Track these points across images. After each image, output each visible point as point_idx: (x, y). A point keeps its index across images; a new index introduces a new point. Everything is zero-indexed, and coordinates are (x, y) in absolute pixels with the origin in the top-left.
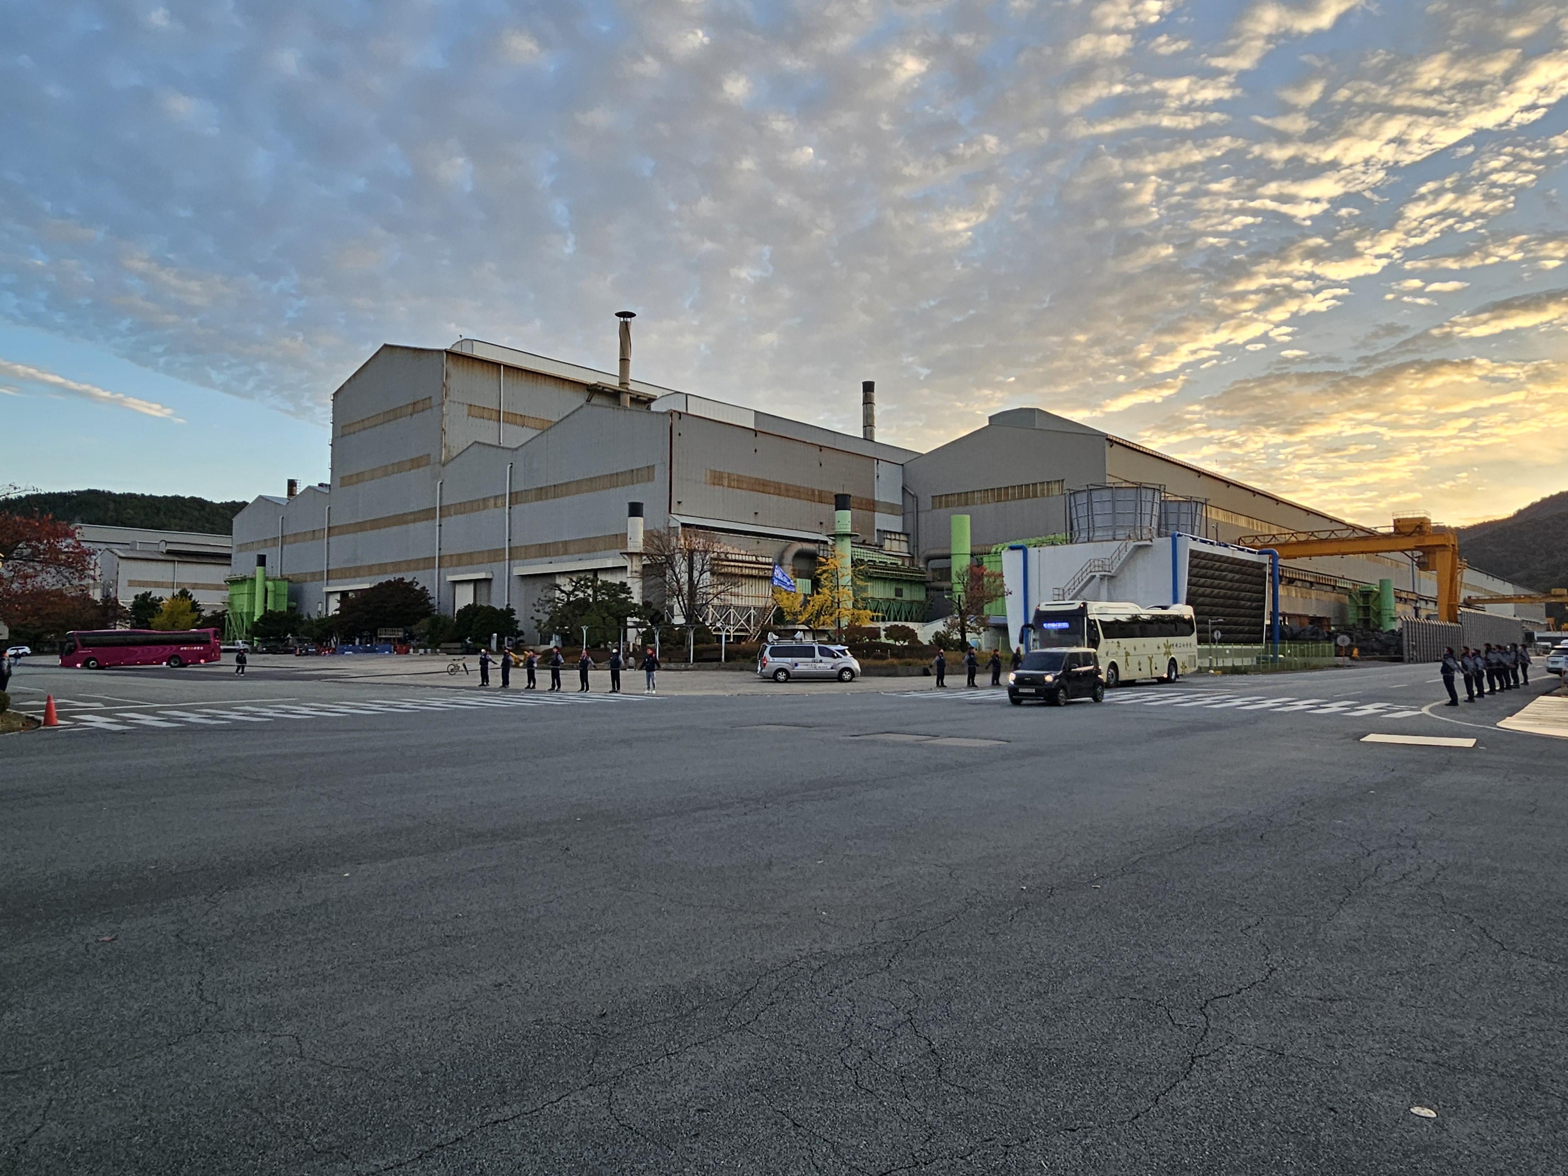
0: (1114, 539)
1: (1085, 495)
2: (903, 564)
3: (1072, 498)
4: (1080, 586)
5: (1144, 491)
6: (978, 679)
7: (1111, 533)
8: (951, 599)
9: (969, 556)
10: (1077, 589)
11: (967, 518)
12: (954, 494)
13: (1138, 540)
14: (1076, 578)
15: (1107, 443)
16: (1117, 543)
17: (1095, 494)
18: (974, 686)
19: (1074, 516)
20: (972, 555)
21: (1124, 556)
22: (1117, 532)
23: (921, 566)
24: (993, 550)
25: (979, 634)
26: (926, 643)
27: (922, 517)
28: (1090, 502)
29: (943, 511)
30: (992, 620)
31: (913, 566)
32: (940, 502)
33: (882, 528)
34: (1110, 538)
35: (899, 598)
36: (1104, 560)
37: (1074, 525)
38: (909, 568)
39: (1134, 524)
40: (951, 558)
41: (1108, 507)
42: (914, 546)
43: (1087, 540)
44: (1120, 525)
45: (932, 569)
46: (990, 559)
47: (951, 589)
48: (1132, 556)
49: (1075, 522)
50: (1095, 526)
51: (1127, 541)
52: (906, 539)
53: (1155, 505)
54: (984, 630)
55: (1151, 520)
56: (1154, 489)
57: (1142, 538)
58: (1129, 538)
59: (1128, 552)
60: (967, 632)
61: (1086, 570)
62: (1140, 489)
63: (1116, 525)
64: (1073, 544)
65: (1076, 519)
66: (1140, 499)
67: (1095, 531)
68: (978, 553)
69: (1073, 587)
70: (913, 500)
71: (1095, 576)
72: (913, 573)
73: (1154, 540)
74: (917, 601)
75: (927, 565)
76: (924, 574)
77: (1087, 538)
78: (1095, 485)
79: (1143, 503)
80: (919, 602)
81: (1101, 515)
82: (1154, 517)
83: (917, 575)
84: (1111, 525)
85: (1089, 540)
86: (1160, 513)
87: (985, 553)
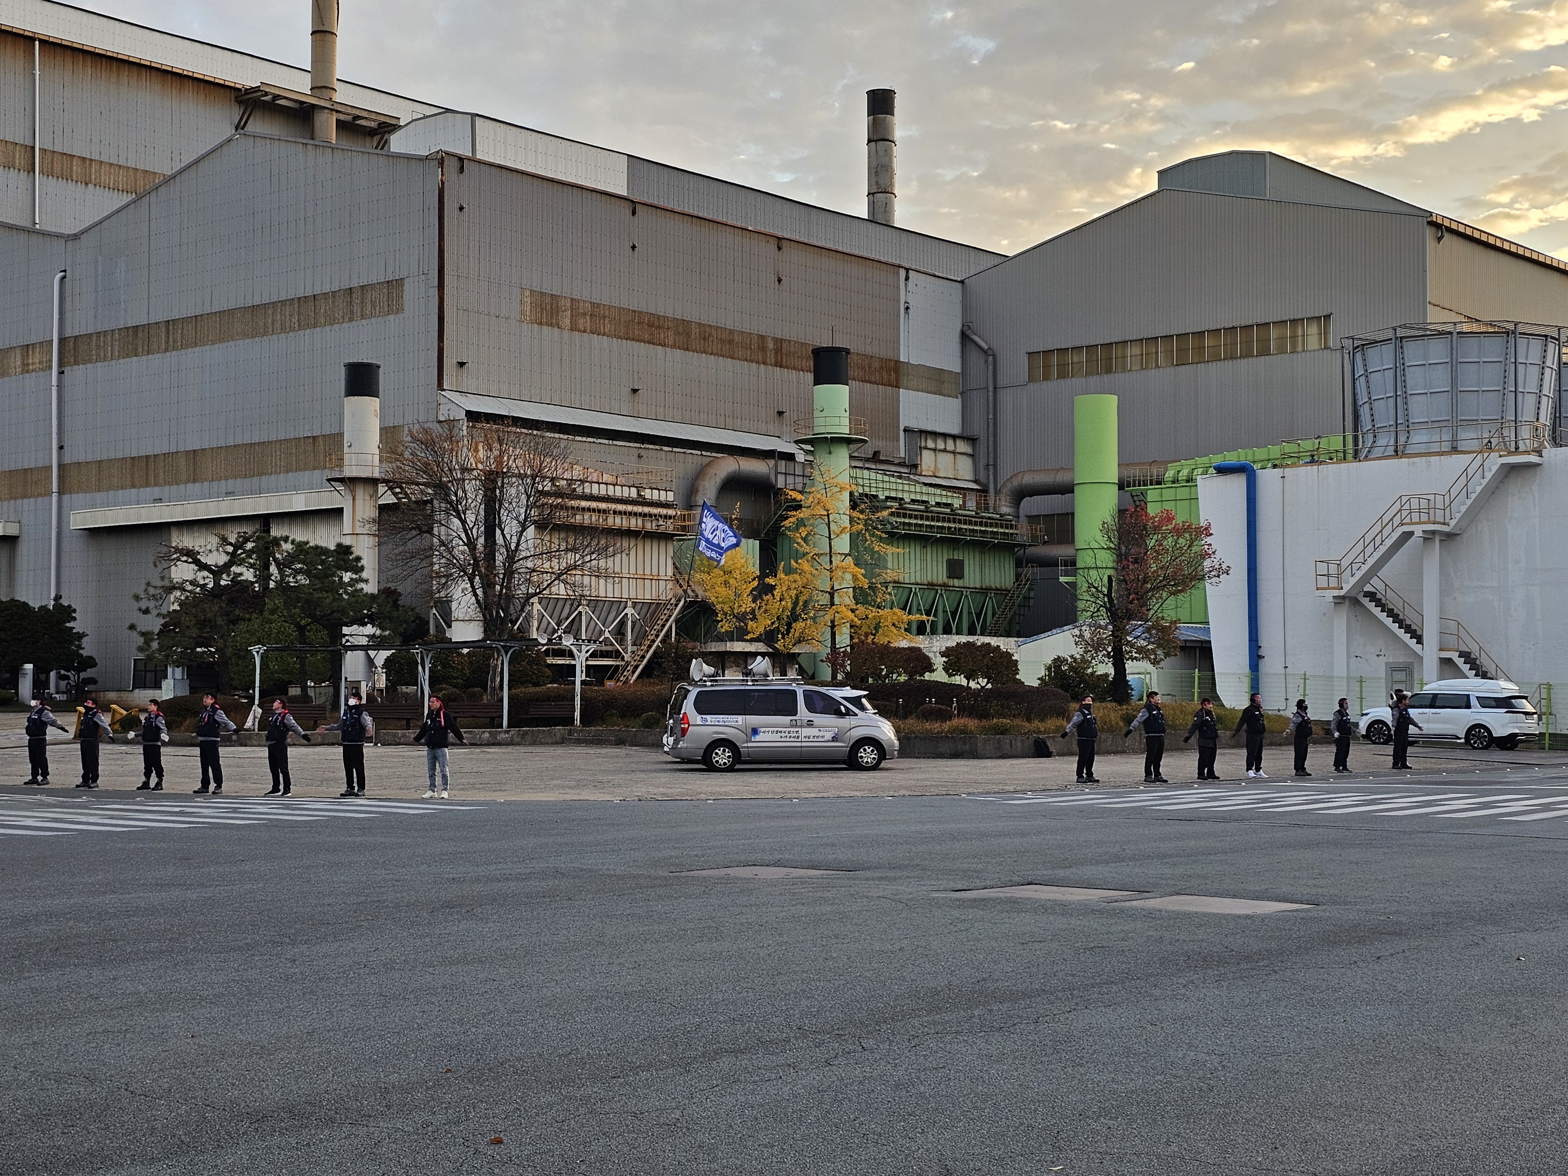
0: (1455, 450)
1: (1388, 350)
2: (963, 507)
3: (1359, 356)
4: (1377, 555)
5: (1522, 342)
6: (1169, 764)
7: (1446, 436)
8: (1073, 585)
9: (1116, 487)
10: (1371, 562)
11: (1113, 400)
12: (1078, 349)
13: (1510, 453)
14: (1368, 538)
15: (1429, 232)
16: (1459, 461)
17: (1410, 348)
18: (1158, 778)
19: (1362, 398)
20: (1121, 486)
21: (1479, 489)
22: (1462, 435)
23: (1005, 510)
24: (1170, 474)
25: (1155, 662)
26: (1036, 683)
27: (1006, 398)
28: (1400, 370)
29: (1052, 386)
30: (1186, 633)
31: (987, 509)
32: (1047, 367)
33: (915, 425)
34: (1446, 446)
35: (956, 582)
36: (1431, 497)
37: (1362, 418)
38: (977, 513)
39: (1499, 417)
40: (1072, 492)
41: (1440, 379)
42: (988, 465)
43: (1393, 453)
44: (1468, 418)
45: (1029, 517)
46: (1161, 496)
47: (1073, 563)
48: (1497, 488)
49: (1365, 412)
50: (1411, 421)
51: (1486, 455)
52: (969, 450)
53: (1548, 372)
54: (1167, 655)
55: (1539, 408)
56: (1546, 336)
57: (1517, 448)
58: (1489, 447)
59: (1487, 480)
60: (1127, 660)
61: (1392, 519)
62: (1515, 337)
63: (1460, 418)
64: (1360, 461)
65: (1367, 406)
66: (1513, 360)
67: (1411, 432)
68: (1134, 481)
69: (1360, 559)
70: (986, 361)
71: (1411, 534)
72: (986, 526)
73: (1545, 452)
74: (997, 589)
75: (1018, 508)
76: (1012, 528)
77: (1393, 448)
78: (1412, 328)
79: (1521, 368)
80: (1001, 592)
81: (1424, 396)
82: (1544, 400)
83: (995, 530)
84: (1446, 418)
85: (1397, 453)
86: (1559, 391)
87: (1151, 481)
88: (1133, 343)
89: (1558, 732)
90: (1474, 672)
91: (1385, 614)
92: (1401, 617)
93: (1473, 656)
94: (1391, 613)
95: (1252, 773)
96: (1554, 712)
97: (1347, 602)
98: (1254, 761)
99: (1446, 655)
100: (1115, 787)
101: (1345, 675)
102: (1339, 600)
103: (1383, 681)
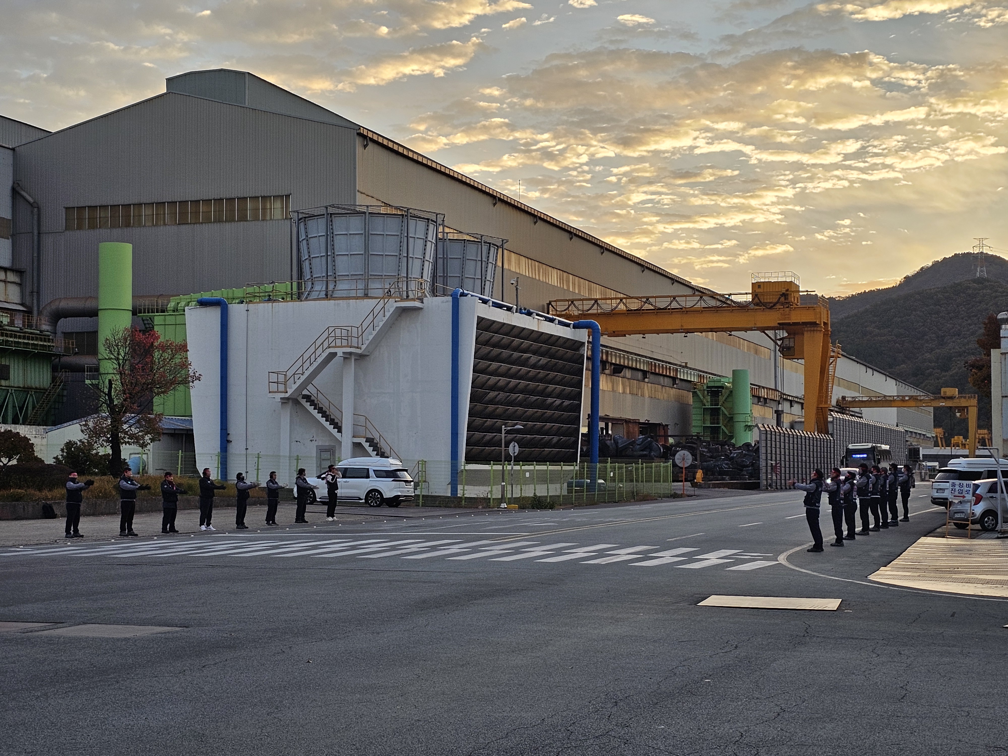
0: (366, 296)
1: (322, 222)
2: (11, 323)
3: (302, 225)
4: (311, 369)
5: (412, 223)
7: (361, 286)
8: (96, 386)
9: (131, 313)
10: (307, 373)
11: (128, 247)
12: (104, 207)
13: (402, 300)
14: (306, 356)
15: (358, 141)
16: (370, 303)
17: (338, 222)
18: (131, 533)
19: (304, 255)
20: (135, 312)
21: (381, 324)
22: (371, 285)
23: (45, 327)
24: (171, 305)
25: (143, 446)
26: (49, 461)
27: (48, 242)
28: (330, 236)
29: (85, 234)
30: (167, 423)
31: (30, 326)
32: (80, 219)
34: (360, 293)
35: (3, 382)
36: (349, 329)
37: (304, 270)
38: (21, 329)
39: (396, 274)
40: (97, 315)
41: (357, 245)
42: (32, 292)
43: (324, 296)
44: (376, 274)
45: (64, 333)
46: (165, 320)
47: (97, 369)
48: (393, 324)
49: (306, 265)
50: (338, 274)
51: (386, 300)
52: (17, 280)
53: (429, 244)
54: (152, 440)
55: (423, 269)
56: (428, 219)
57: (408, 296)
58: (389, 294)
59: (386, 318)
60: (122, 443)
61: (323, 343)
62: (407, 219)
63: (370, 273)
64: (301, 301)
65: (307, 261)
66: (406, 235)
67: (337, 282)
68: (145, 309)
69: (300, 371)
70: (32, 212)
71: (335, 354)
72: (28, 339)
73: (425, 300)
74: (36, 388)
75: (56, 326)
76: (49, 342)
77: (324, 293)
78: (338, 208)
79: (411, 240)
80: (39, 391)
81: (346, 257)
82: (426, 264)
83: (36, 342)
84: (361, 273)
85: (328, 296)
86: (436, 258)
87: (157, 309)
88: (146, 205)
89: (430, 494)
90: (375, 452)
91: (317, 411)
92: (328, 413)
93: (375, 441)
94: (321, 411)
95: (203, 528)
96: (427, 480)
97: (291, 401)
98: (206, 518)
99: (357, 440)
100: (95, 540)
101: (288, 455)
102: (285, 401)
103: (315, 459)
